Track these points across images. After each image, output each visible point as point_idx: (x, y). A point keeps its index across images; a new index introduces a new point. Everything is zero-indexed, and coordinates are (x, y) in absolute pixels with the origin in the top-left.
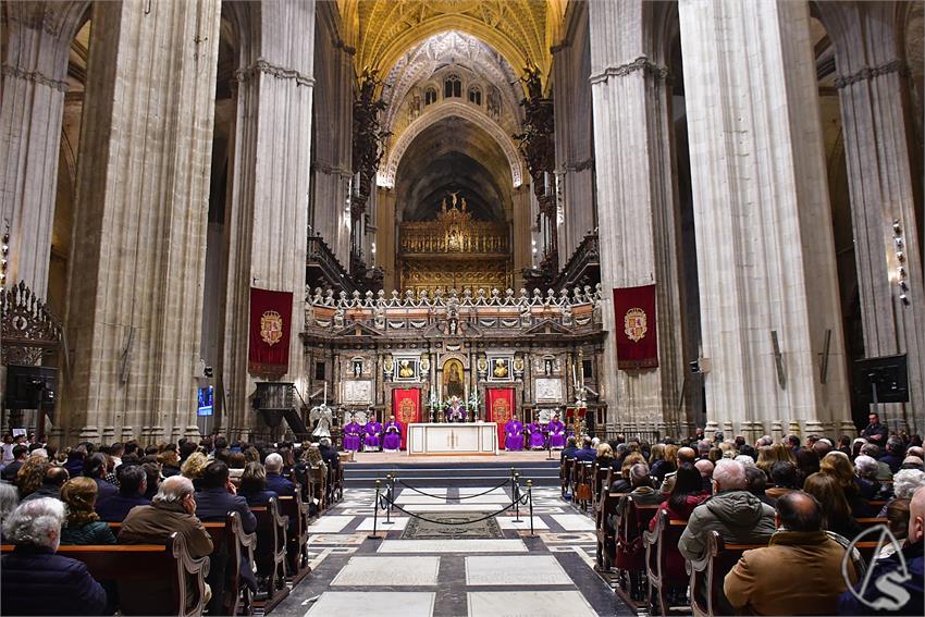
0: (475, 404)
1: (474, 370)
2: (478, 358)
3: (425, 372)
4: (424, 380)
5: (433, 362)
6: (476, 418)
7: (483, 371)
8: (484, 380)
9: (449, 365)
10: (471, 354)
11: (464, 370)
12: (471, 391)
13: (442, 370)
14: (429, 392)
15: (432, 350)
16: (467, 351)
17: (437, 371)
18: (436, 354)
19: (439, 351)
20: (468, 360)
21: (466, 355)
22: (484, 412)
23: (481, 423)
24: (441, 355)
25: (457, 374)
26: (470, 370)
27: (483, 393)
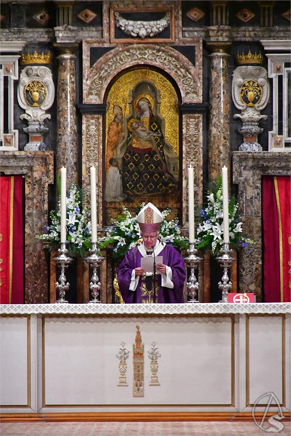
0: (222, 232)
1: (220, 108)
2: (233, 63)
3: (37, 115)
4: (34, 146)
5: (68, 77)
6: (225, 283)
7: (251, 114)
8: (254, 148)
9: (125, 89)
10: (209, 50)
11: (183, 109)
12: (208, 184)
13: (100, 110)
14: (54, 190)
15: (62, 35)
16: (193, 36)
17: (81, 110)
18: (77, 50)
19: (89, 37)
20: (197, 70)
21: (189, 52)
22: (253, 265)
23: (242, 303)
24: (96, 54)
25: (156, 122)
26: (205, 110)
27: (251, 192)
